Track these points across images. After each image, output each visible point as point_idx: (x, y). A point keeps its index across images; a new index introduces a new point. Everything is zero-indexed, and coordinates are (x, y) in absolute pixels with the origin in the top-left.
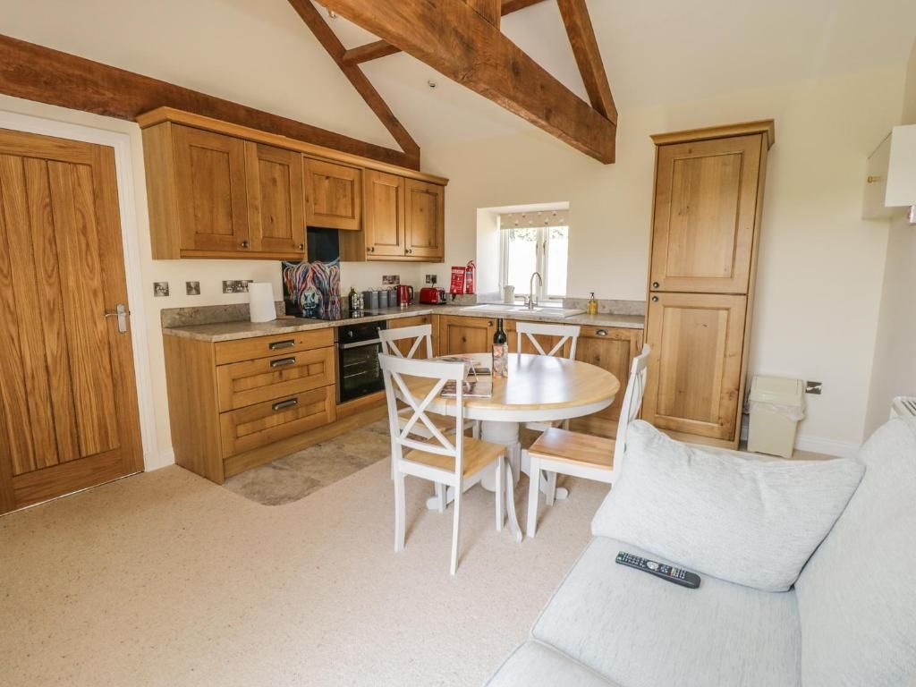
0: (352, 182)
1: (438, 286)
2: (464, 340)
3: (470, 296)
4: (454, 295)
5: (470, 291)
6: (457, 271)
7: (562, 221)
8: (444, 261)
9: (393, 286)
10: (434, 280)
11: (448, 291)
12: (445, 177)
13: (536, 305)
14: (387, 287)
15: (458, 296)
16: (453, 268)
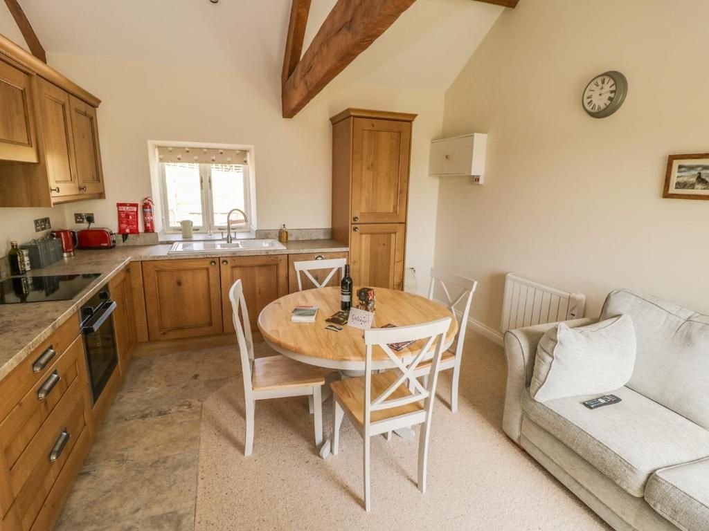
0: (23, 92)
1: (97, 224)
2: (179, 283)
3: (149, 236)
4: (125, 236)
5: (149, 230)
6: (124, 208)
7: (229, 159)
8: (104, 198)
9: (45, 231)
10: (90, 219)
11: (115, 230)
12: (97, 96)
13: (235, 239)
14: (41, 234)
15: (130, 236)
16: (119, 205)
